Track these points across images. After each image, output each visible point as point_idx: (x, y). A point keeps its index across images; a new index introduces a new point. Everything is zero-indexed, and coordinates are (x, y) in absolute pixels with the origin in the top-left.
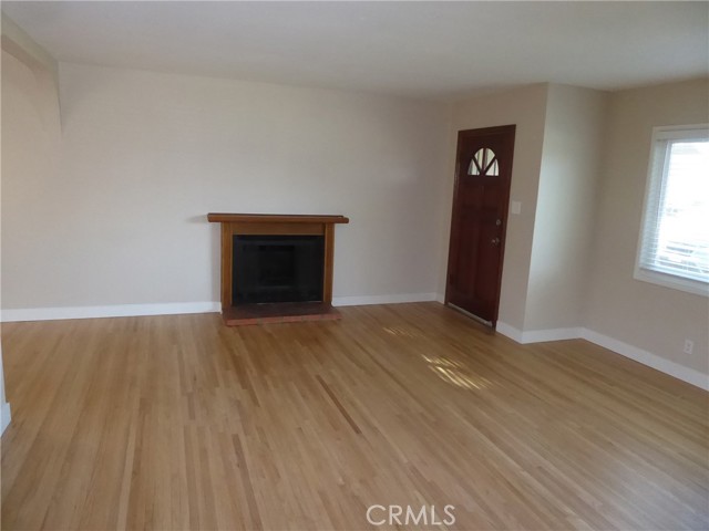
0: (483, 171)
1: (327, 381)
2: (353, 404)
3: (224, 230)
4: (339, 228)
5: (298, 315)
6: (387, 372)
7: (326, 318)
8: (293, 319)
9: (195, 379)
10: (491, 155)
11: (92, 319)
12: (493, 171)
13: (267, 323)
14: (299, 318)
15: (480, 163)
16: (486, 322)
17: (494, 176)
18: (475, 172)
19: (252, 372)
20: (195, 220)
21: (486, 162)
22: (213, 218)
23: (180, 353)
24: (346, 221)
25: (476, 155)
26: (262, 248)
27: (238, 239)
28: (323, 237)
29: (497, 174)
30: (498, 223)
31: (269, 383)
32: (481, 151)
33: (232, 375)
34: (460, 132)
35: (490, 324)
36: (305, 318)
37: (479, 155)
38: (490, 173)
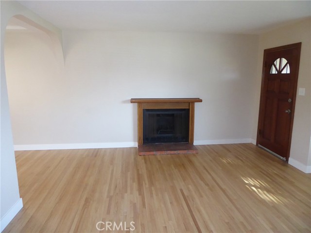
0: (280, 72)
1: (186, 193)
2: (199, 211)
3: (139, 107)
4: (197, 105)
5: (175, 150)
6: (221, 189)
7: (190, 152)
8: (172, 152)
9: (116, 187)
10: (284, 61)
11: (79, 149)
12: (287, 71)
13: (159, 155)
14: (176, 152)
15: (278, 67)
16: (282, 158)
17: (287, 74)
18: (274, 71)
19: (146, 185)
20: (125, 102)
21: (282, 66)
22: (133, 101)
23: (113, 171)
24: (200, 101)
25: (275, 63)
26: (158, 115)
27: (146, 111)
28: (189, 109)
29: (289, 72)
30: (290, 100)
31: (154, 192)
32: (278, 60)
33: (135, 185)
34: (265, 51)
35: (284, 159)
36: (179, 152)
37: (277, 62)
38: (284, 72)
